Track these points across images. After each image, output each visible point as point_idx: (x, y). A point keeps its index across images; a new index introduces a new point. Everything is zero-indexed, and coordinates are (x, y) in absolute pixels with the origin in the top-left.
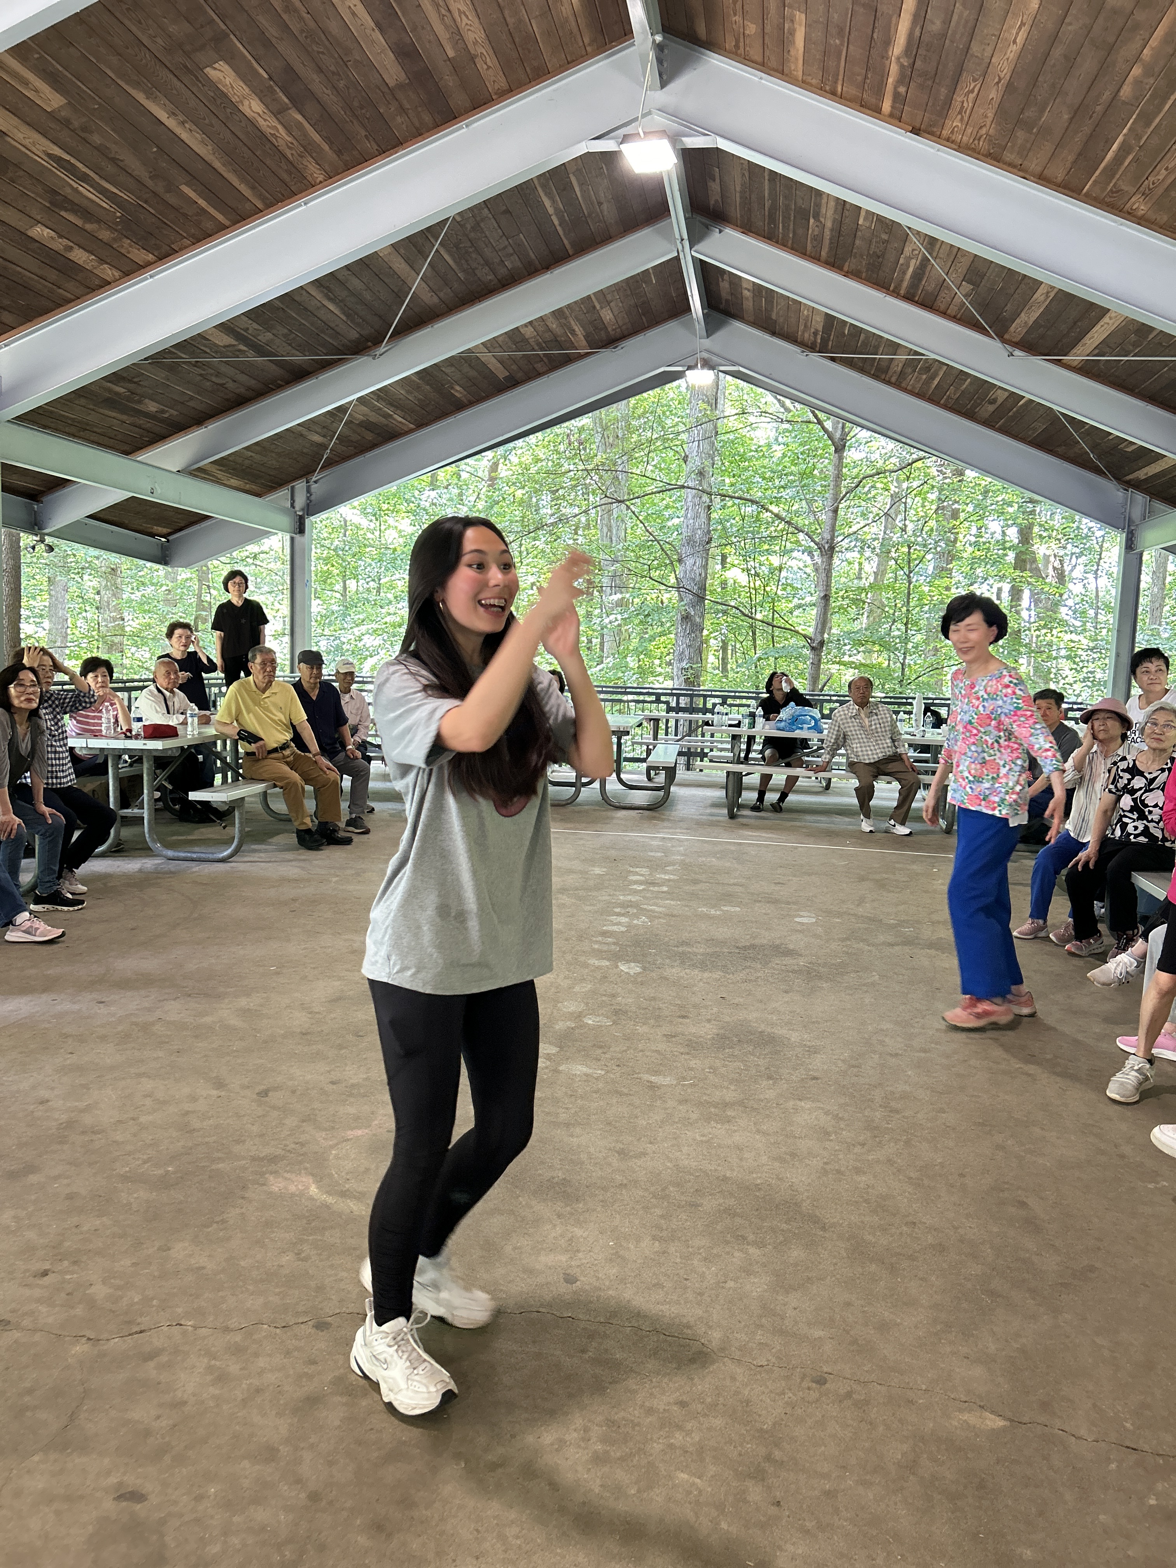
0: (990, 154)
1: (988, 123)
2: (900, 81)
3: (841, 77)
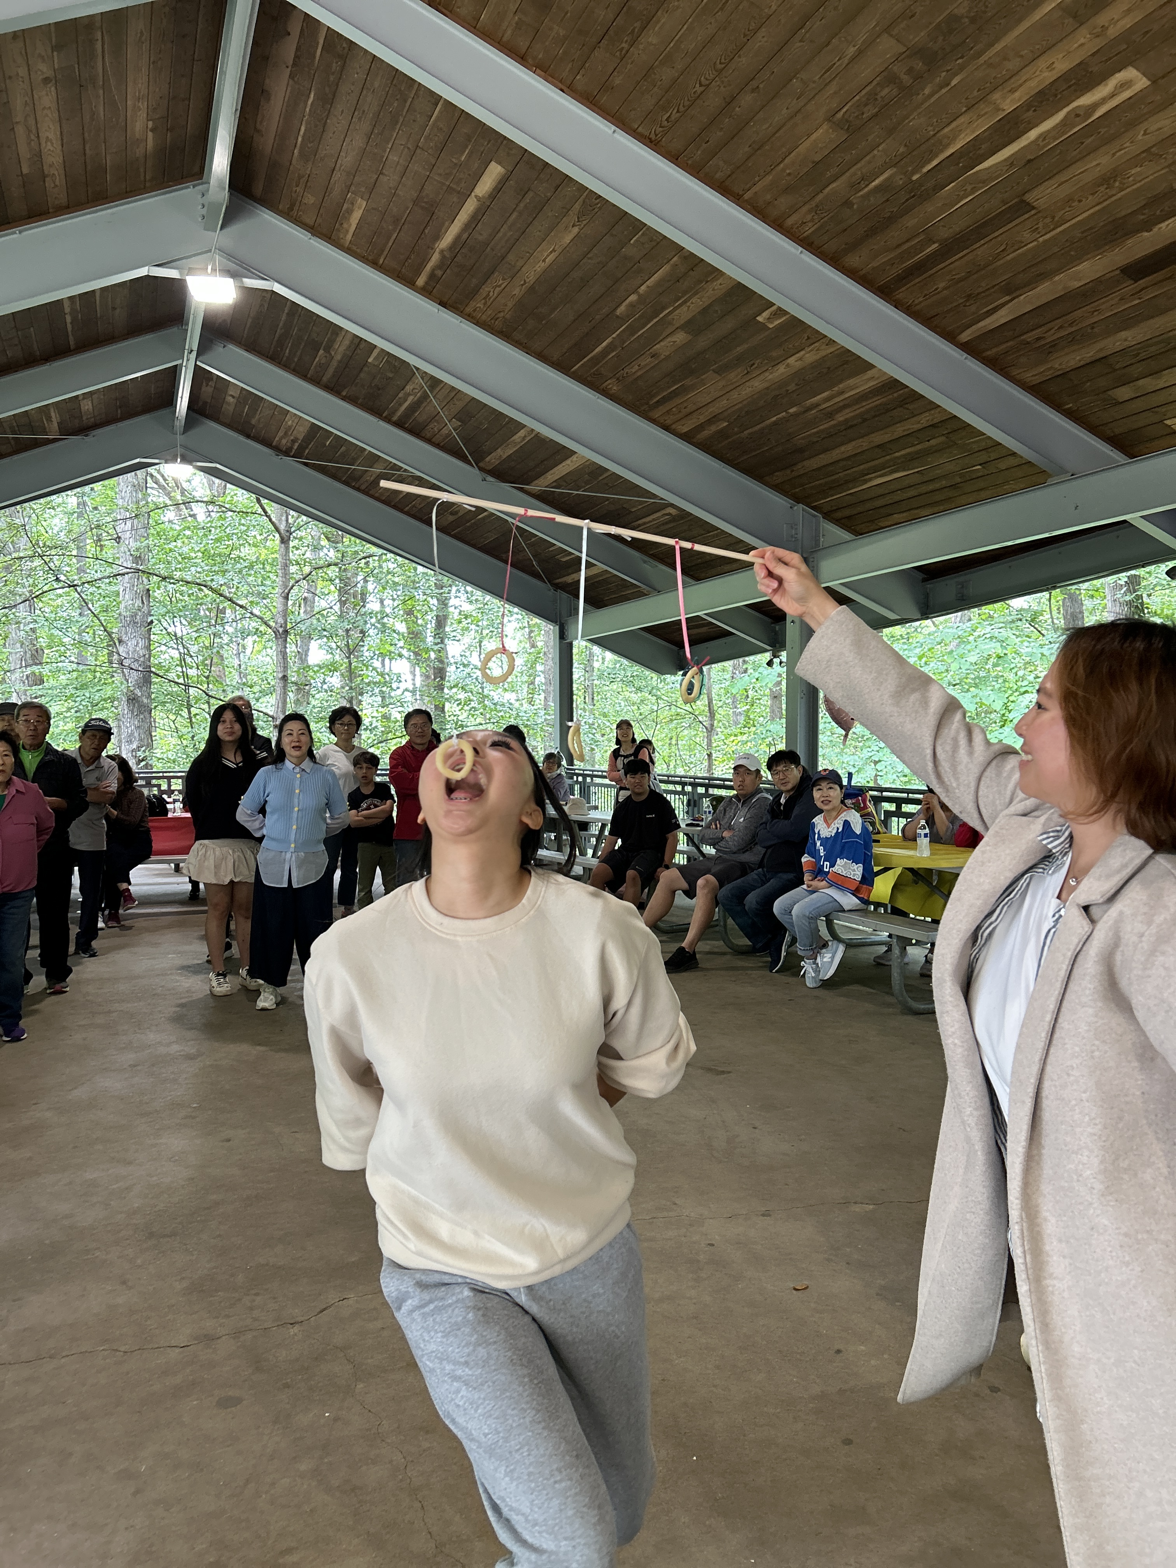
0: (502, 332)
1: (506, 311)
2: (439, 266)
3: (385, 253)
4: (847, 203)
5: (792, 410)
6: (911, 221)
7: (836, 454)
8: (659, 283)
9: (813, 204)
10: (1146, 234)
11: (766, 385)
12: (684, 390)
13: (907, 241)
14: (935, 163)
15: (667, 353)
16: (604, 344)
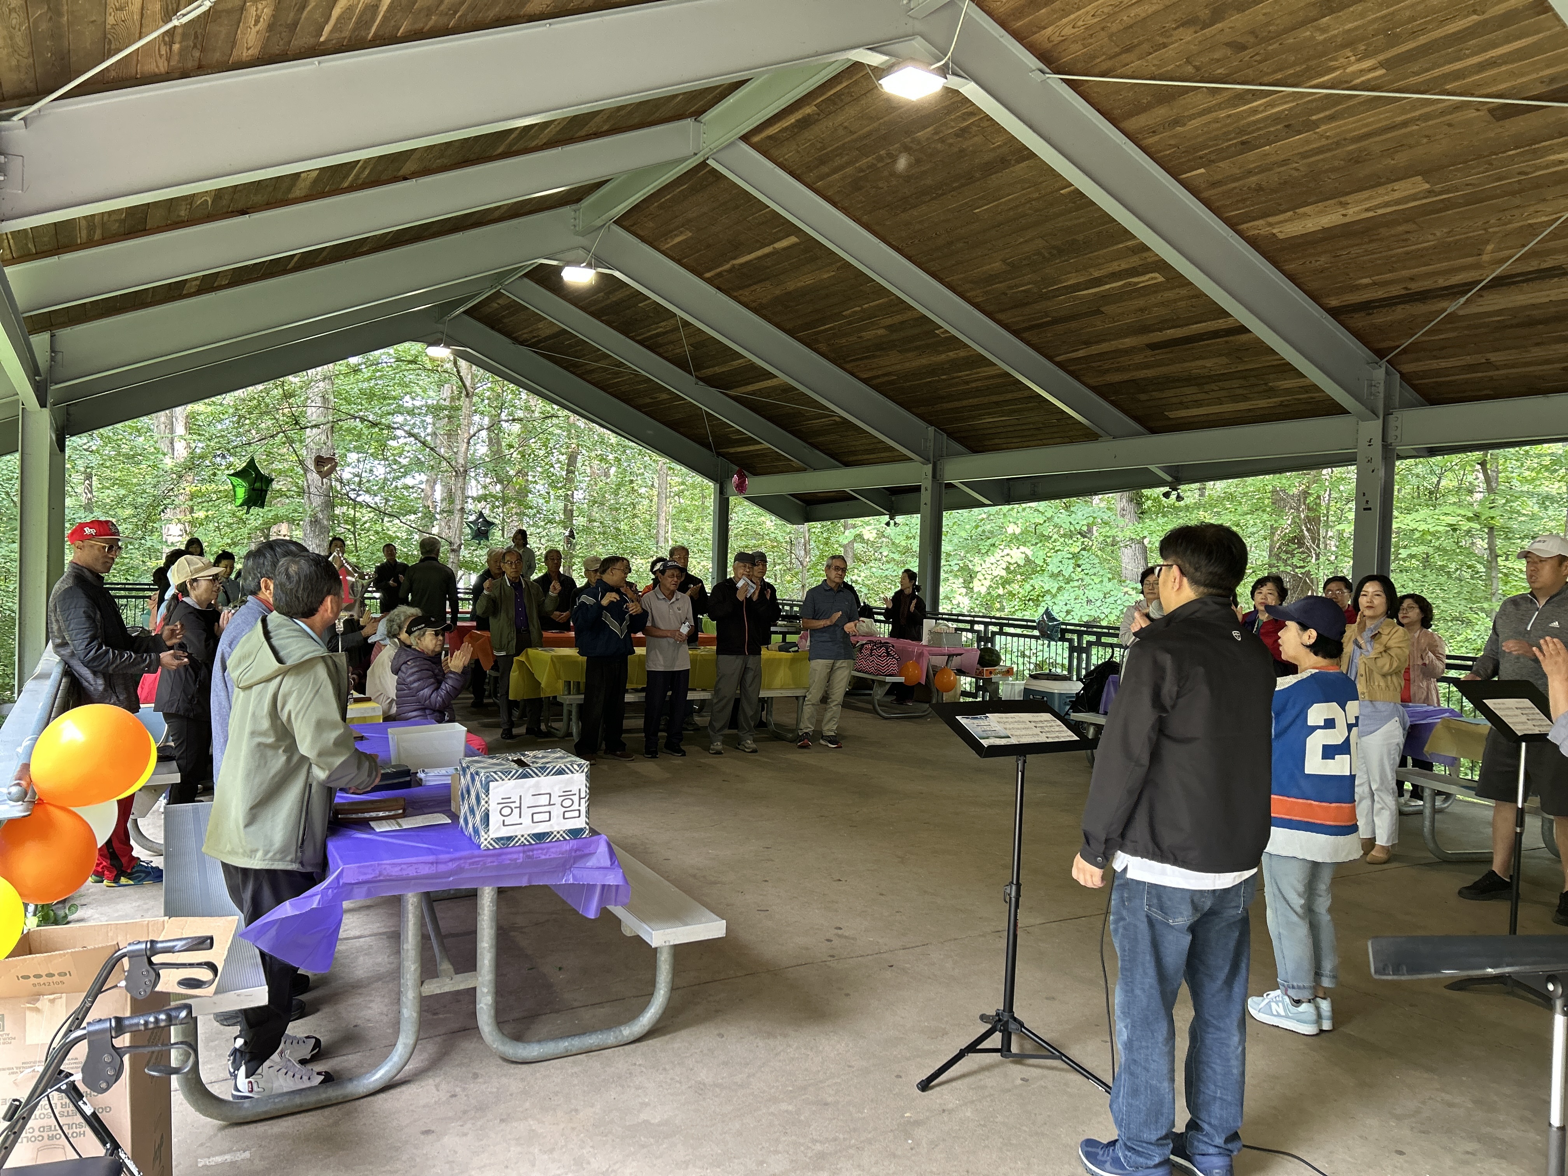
0: (756, 309)
1: (764, 299)
2: (726, 271)
3: (691, 259)
4: (1005, 294)
6: (1038, 307)
8: (877, 306)
9: (983, 290)
10: (1159, 333)
11: (931, 362)
12: (874, 357)
13: (1033, 314)
14: (1056, 287)
15: (868, 338)
16: (826, 326)
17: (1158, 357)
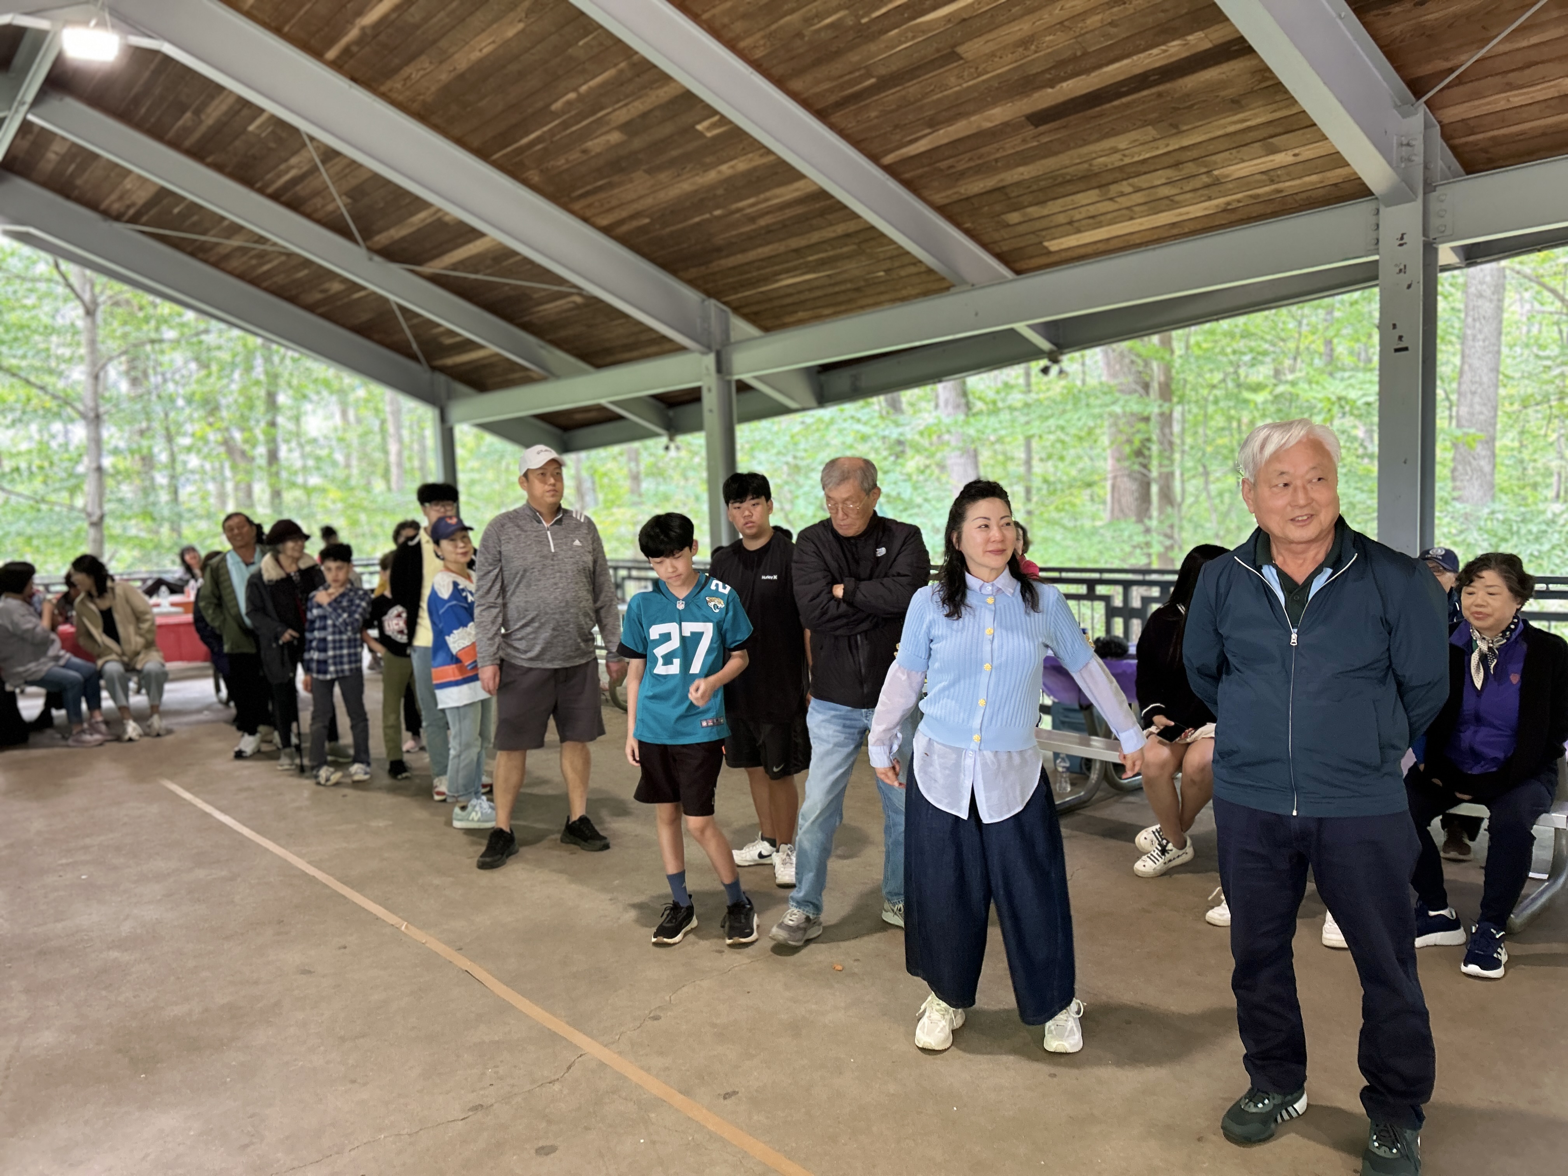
0: (418, 113)
1: (427, 95)
2: (356, 43)
3: (294, 21)
4: (799, 35)
5: (717, 213)
6: (854, 57)
7: (752, 255)
8: (602, 85)
9: (767, 31)
10: (1050, 90)
11: (694, 188)
12: (611, 186)
13: (850, 73)
14: (884, 10)
15: (598, 150)
16: (532, 136)
17: (1045, 139)
